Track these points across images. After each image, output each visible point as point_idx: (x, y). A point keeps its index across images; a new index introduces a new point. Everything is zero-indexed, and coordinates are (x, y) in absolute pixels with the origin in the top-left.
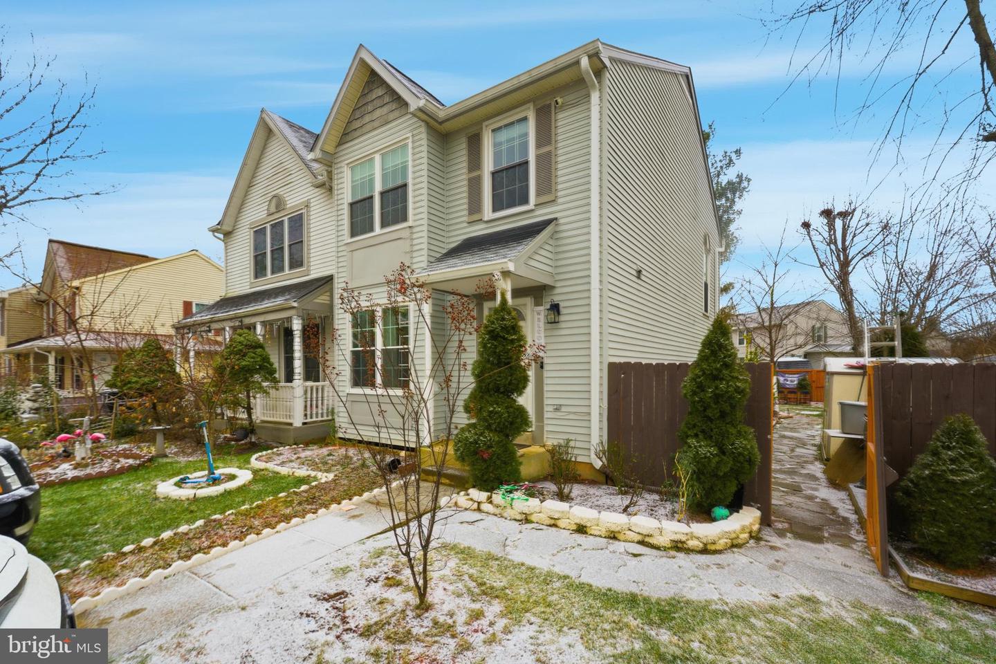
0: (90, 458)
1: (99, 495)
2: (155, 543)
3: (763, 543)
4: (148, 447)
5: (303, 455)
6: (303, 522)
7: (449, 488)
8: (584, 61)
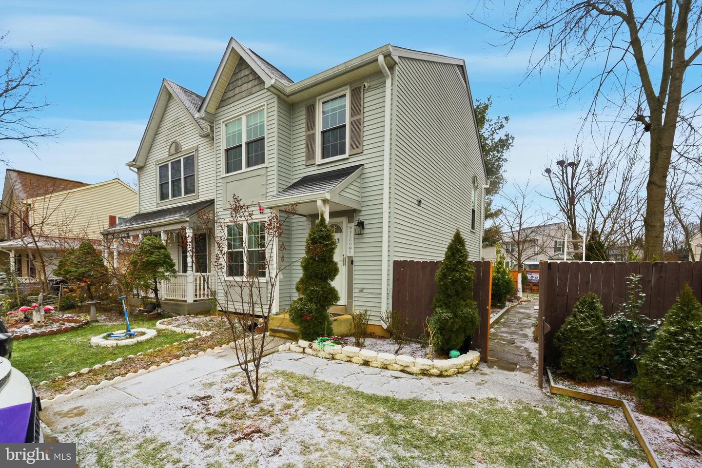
0: (43, 322)
1: (51, 345)
2: (90, 371)
3: (478, 371)
4: (85, 316)
5: (192, 321)
6: (188, 359)
7: (288, 340)
8: (381, 58)
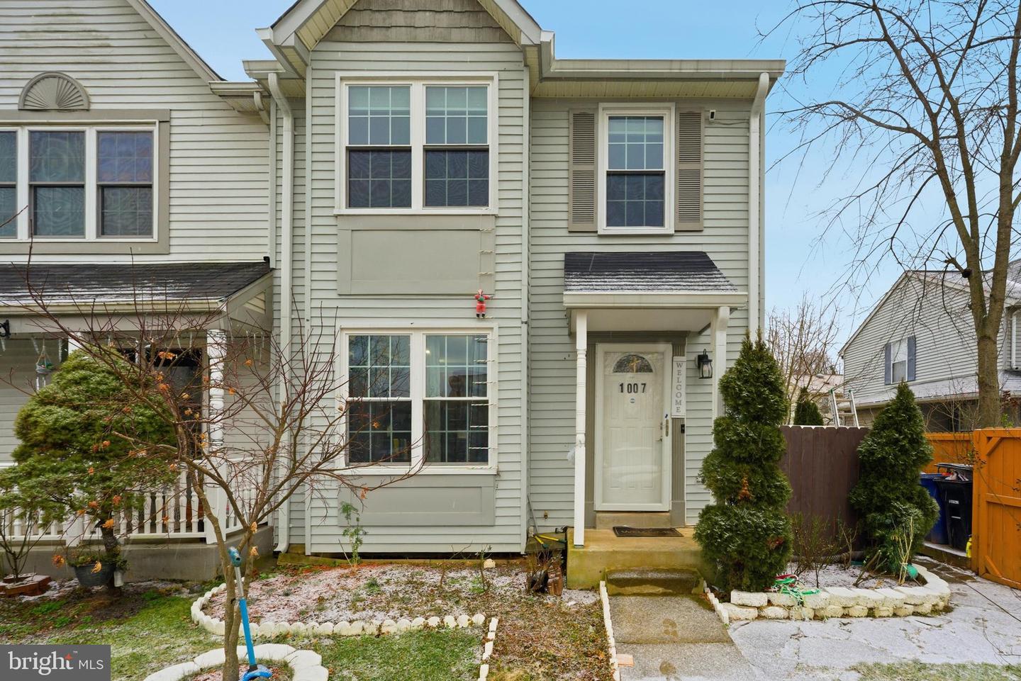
7: (668, 598)
8: (764, 79)
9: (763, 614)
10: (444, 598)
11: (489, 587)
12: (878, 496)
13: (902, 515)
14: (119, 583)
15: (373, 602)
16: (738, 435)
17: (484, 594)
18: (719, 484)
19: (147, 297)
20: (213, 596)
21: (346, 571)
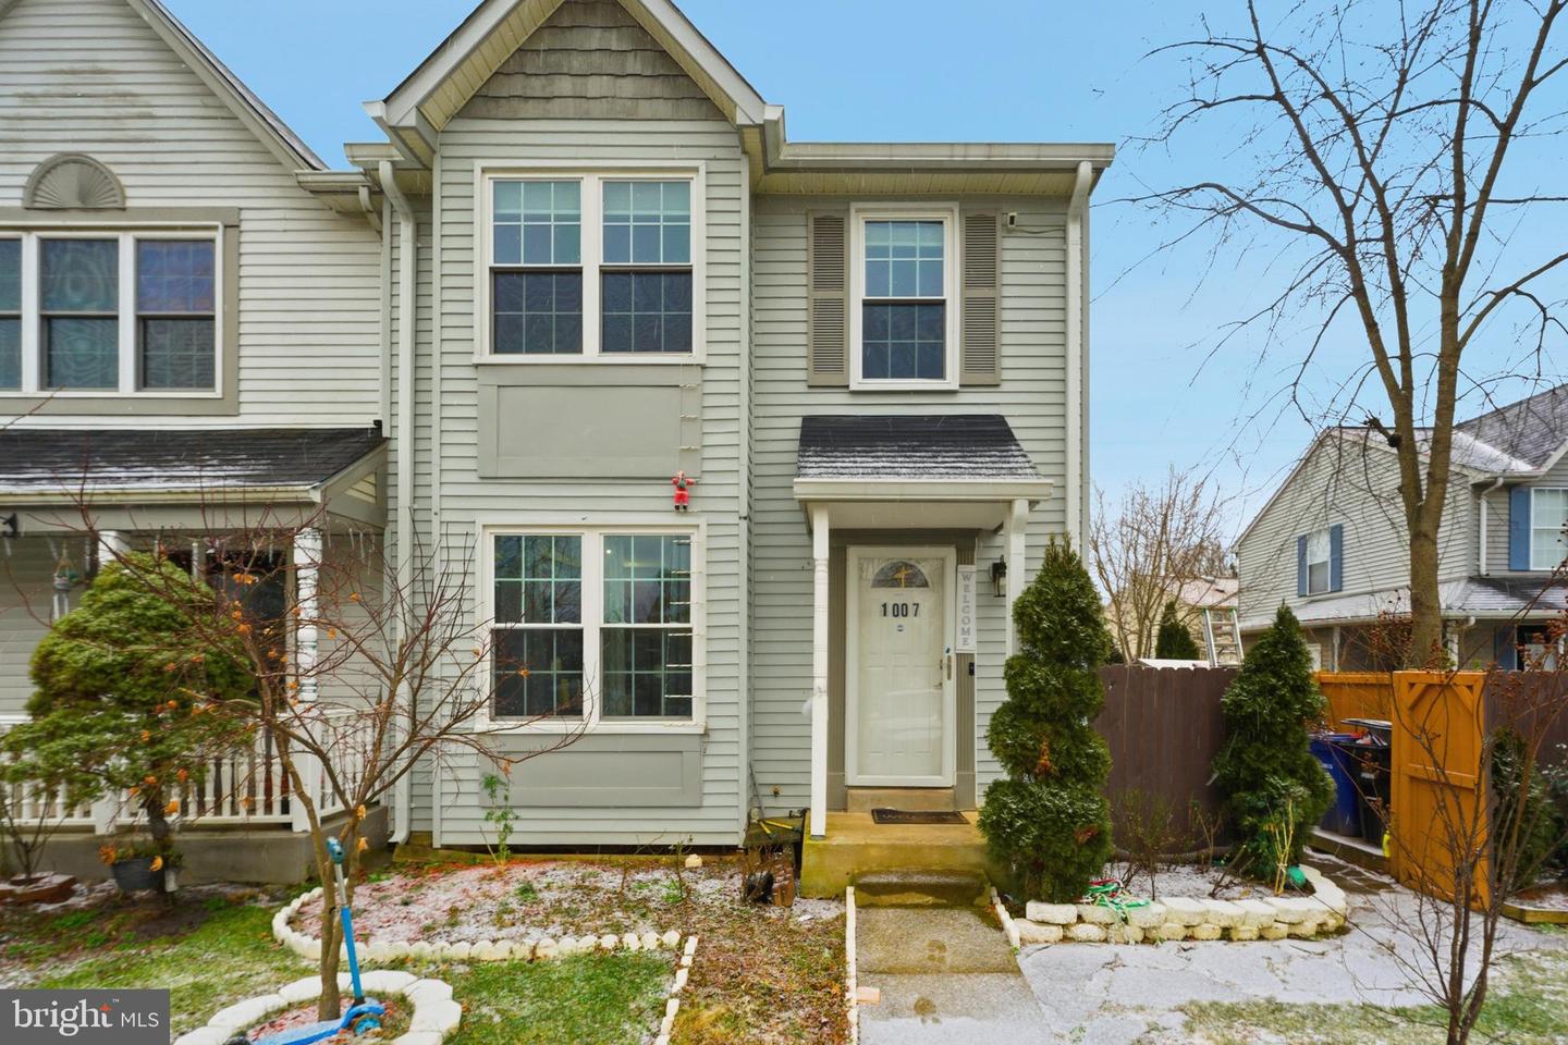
7: (941, 911)
8: (1085, 170)
9: (1070, 935)
10: (626, 909)
11: (689, 894)
12: (1248, 767)
13: (1281, 795)
14: (171, 886)
15: (527, 914)
16: (1036, 681)
17: (682, 906)
18: (1010, 751)
19: (208, 480)
20: (303, 905)
21: (491, 871)
